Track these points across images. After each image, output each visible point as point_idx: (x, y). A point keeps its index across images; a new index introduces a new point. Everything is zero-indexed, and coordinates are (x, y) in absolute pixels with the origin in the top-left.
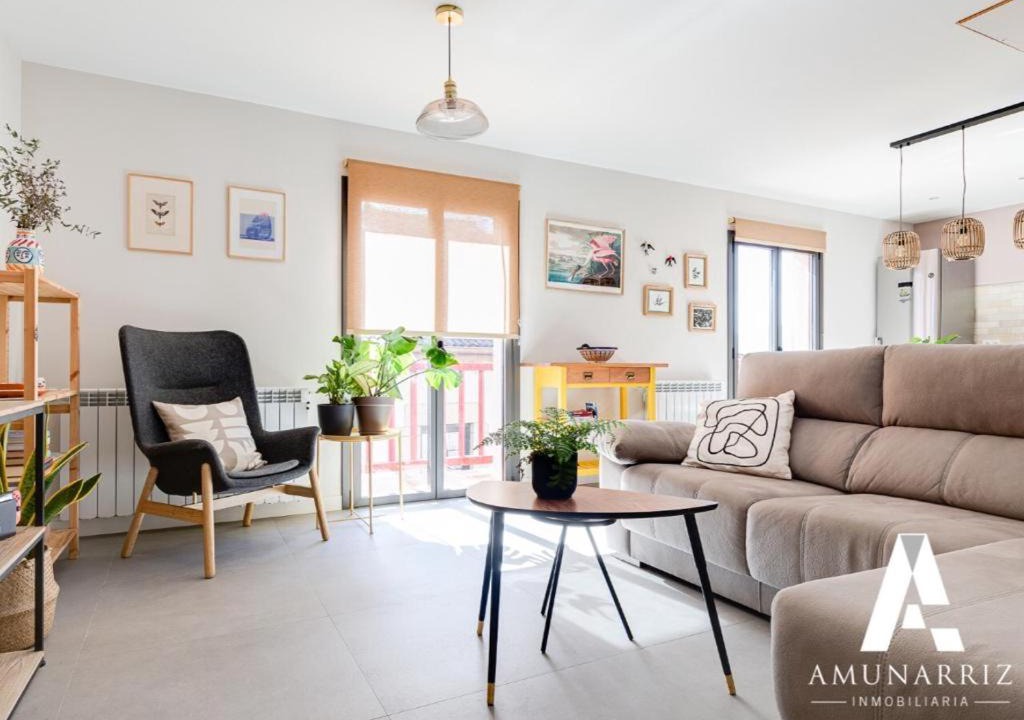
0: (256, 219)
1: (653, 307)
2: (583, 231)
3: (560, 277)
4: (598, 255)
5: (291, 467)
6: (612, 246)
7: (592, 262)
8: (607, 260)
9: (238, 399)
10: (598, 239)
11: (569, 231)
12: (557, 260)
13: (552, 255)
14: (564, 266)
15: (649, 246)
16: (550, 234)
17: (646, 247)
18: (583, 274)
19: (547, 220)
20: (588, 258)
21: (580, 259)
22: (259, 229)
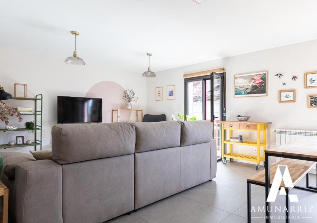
0: (171, 92)
1: (283, 99)
2: (248, 76)
3: (241, 93)
4: (255, 83)
6: (261, 78)
7: (252, 86)
8: (259, 84)
10: (255, 78)
11: (243, 77)
12: (238, 88)
13: (236, 86)
14: (241, 89)
15: (281, 75)
16: (235, 80)
17: (279, 75)
18: (249, 90)
19: (234, 76)
20: (251, 86)
21: (247, 86)
22: (171, 94)
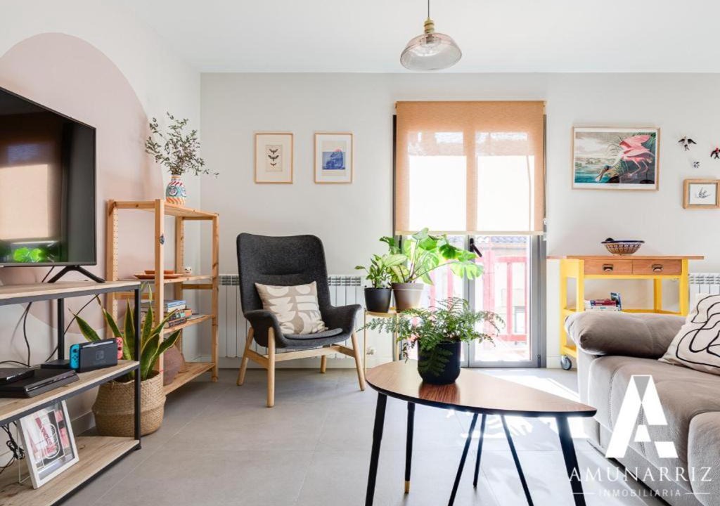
0: (333, 155)
1: (694, 200)
2: (611, 134)
3: (591, 178)
4: (629, 154)
5: (335, 333)
6: (643, 144)
7: (622, 162)
8: (639, 159)
9: (315, 283)
10: (628, 141)
11: (597, 135)
12: (583, 164)
13: (578, 159)
14: (592, 168)
15: (690, 141)
16: (576, 141)
17: (686, 142)
18: (612, 173)
19: (573, 128)
20: (617, 160)
21: (608, 160)
22: (335, 162)
